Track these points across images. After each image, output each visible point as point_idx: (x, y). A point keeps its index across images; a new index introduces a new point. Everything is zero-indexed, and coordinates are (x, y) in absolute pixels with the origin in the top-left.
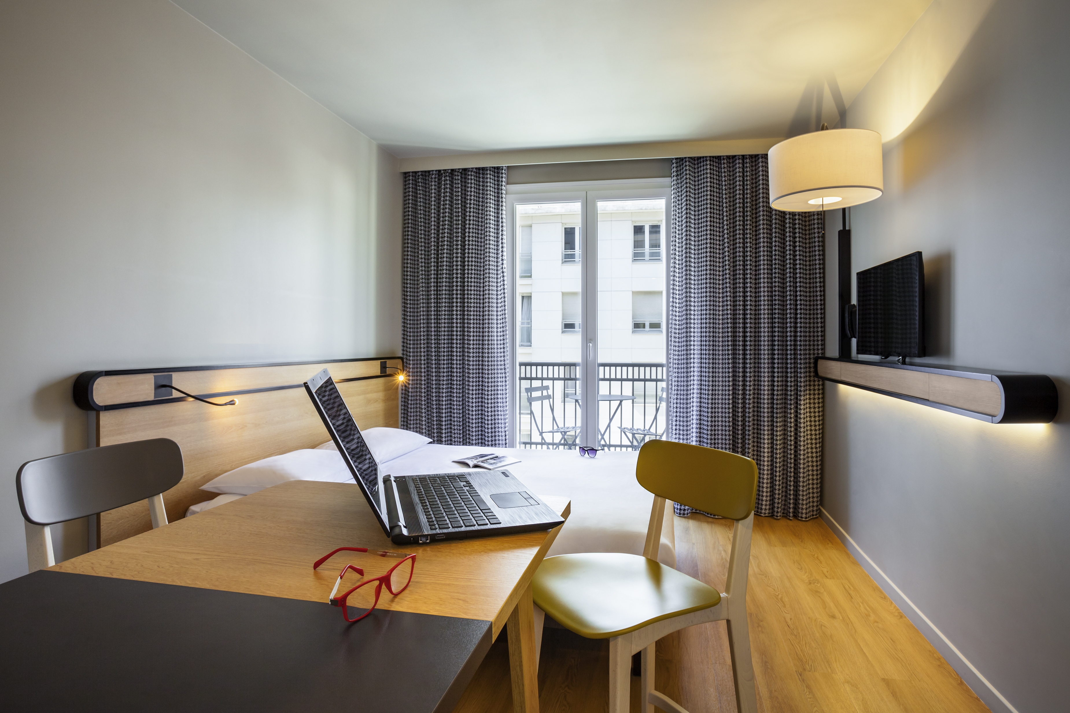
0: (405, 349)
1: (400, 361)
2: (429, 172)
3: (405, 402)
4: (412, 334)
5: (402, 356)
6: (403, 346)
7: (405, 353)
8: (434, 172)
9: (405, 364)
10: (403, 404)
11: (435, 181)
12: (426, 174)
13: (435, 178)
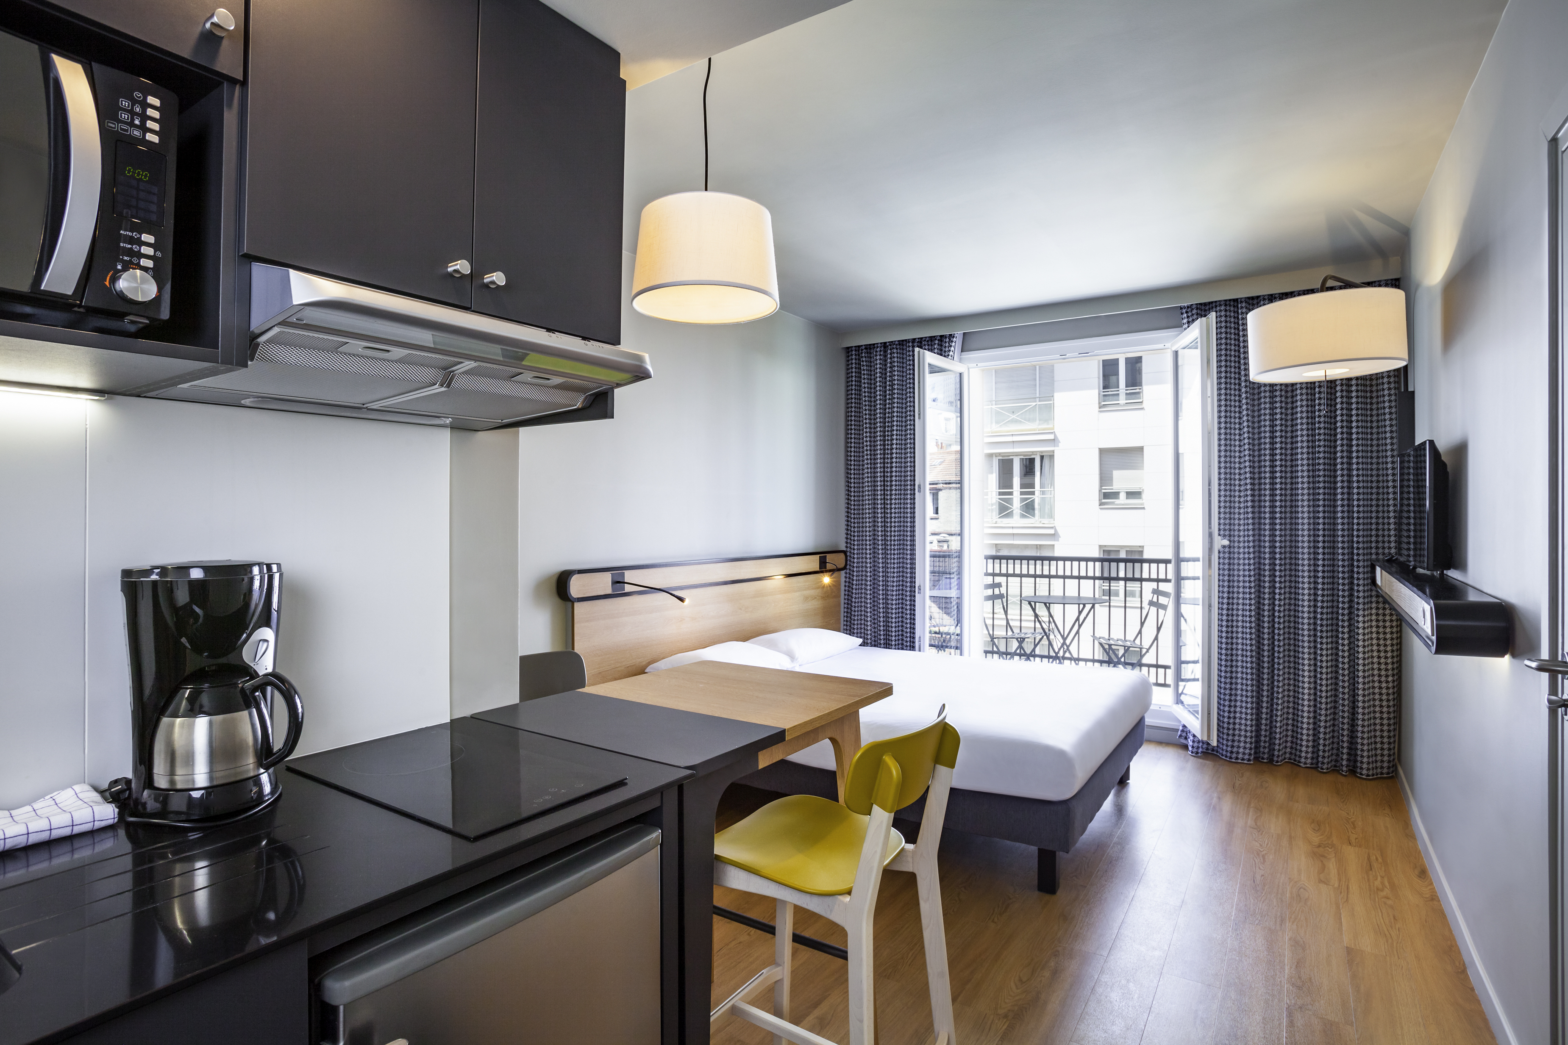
0: (849, 541)
1: (842, 556)
2: (874, 344)
3: (848, 600)
4: (856, 525)
5: (845, 549)
6: (847, 538)
7: (849, 545)
8: (879, 345)
9: (848, 558)
10: (846, 601)
11: (880, 355)
12: (870, 347)
13: (881, 351)
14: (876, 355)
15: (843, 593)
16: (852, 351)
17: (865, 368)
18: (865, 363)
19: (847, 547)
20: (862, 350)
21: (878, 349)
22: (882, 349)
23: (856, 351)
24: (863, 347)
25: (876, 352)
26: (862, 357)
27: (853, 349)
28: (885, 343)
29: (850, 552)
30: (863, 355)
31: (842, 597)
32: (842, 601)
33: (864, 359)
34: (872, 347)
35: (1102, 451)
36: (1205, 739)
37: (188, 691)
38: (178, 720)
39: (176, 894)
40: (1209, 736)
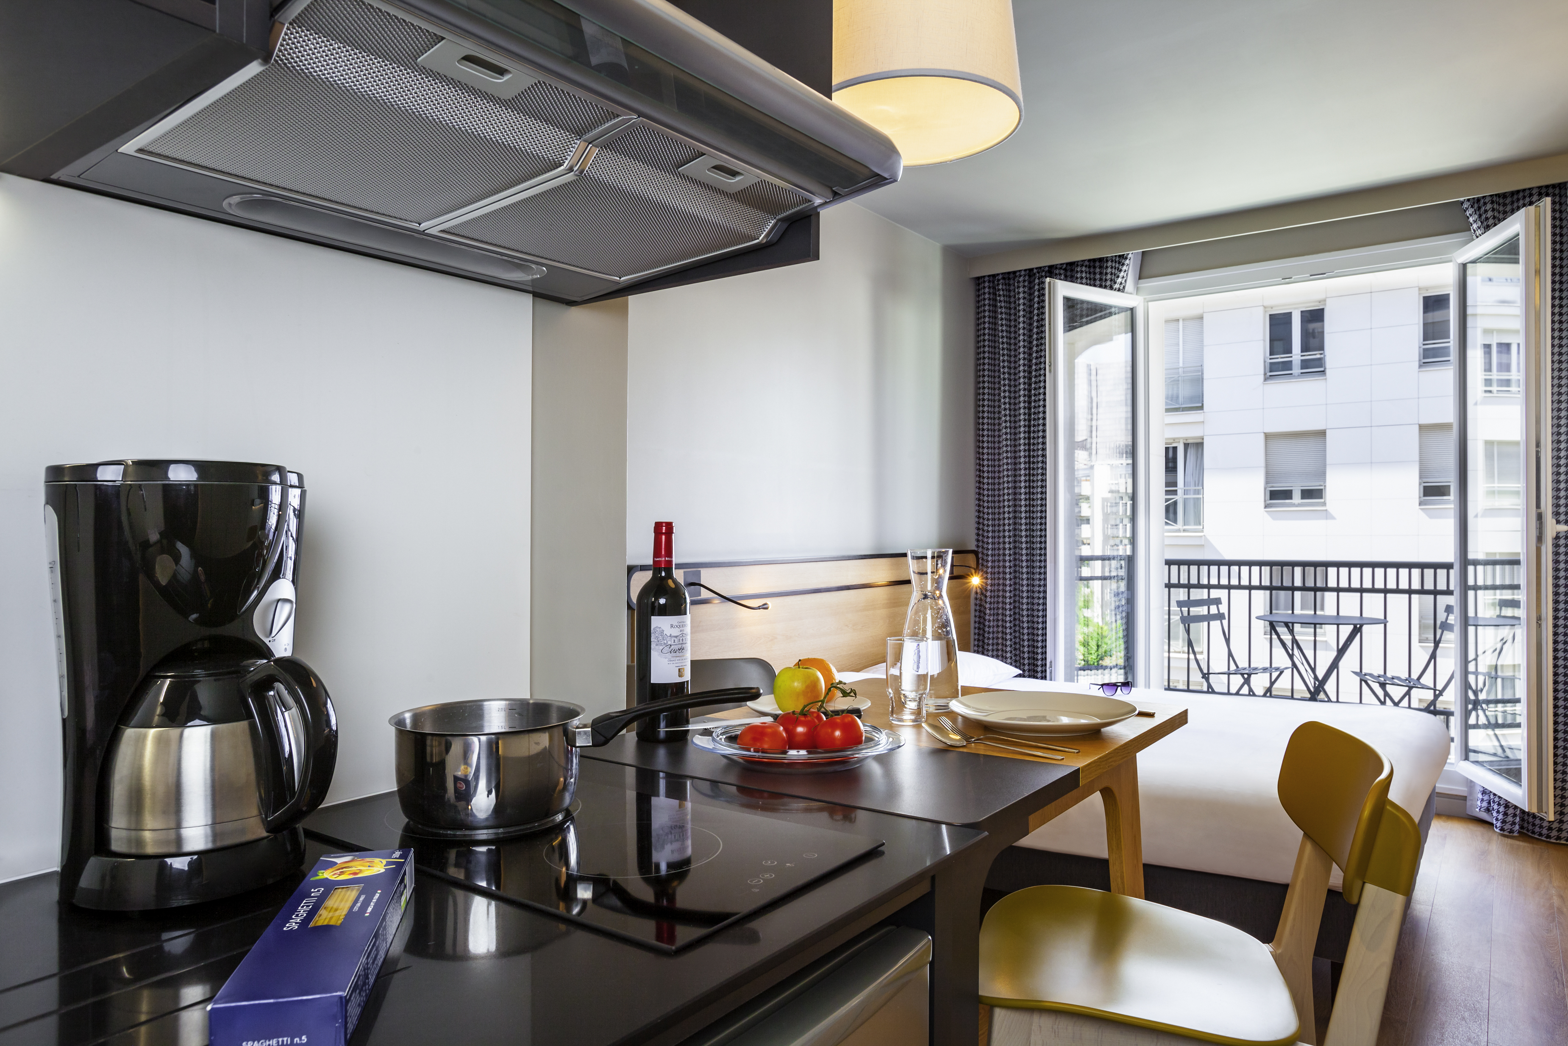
0: (980, 538)
1: (973, 556)
2: (1014, 272)
3: (980, 617)
4: (990, 517)
5: (974, 548)
6: (978, 535)
7: (980, 544)
8: (1023, 273)
9: (980, 561)
10: (977, 619)
11: (1024, 286)
12: (1010, 277)
13: (1024, 281)
14: (1019, 287)
15: (973, 607)
16: (984, 282)
17: (1003, 304)
18: (1002, 299)
19: (978, 546)
20: (998, 280)
21: (1021, 279)
22: (1027, 278)
23: (989, 282)
24: (1000, 277)
25: (1019, 282)
26: (999, 290)
27: (987, 279)
28: (1031, 270)
29: (983, 553)
30: (1000, 287)
31: (973, 613)
32: (972, 619)
33: (1001, 293)
34: (1012, 276)
35: (1269, 437)
36: (1534, 810)
37: (168, 681)
38: (152, 732)
39: (143, 1018)
40: (1540, 807)
